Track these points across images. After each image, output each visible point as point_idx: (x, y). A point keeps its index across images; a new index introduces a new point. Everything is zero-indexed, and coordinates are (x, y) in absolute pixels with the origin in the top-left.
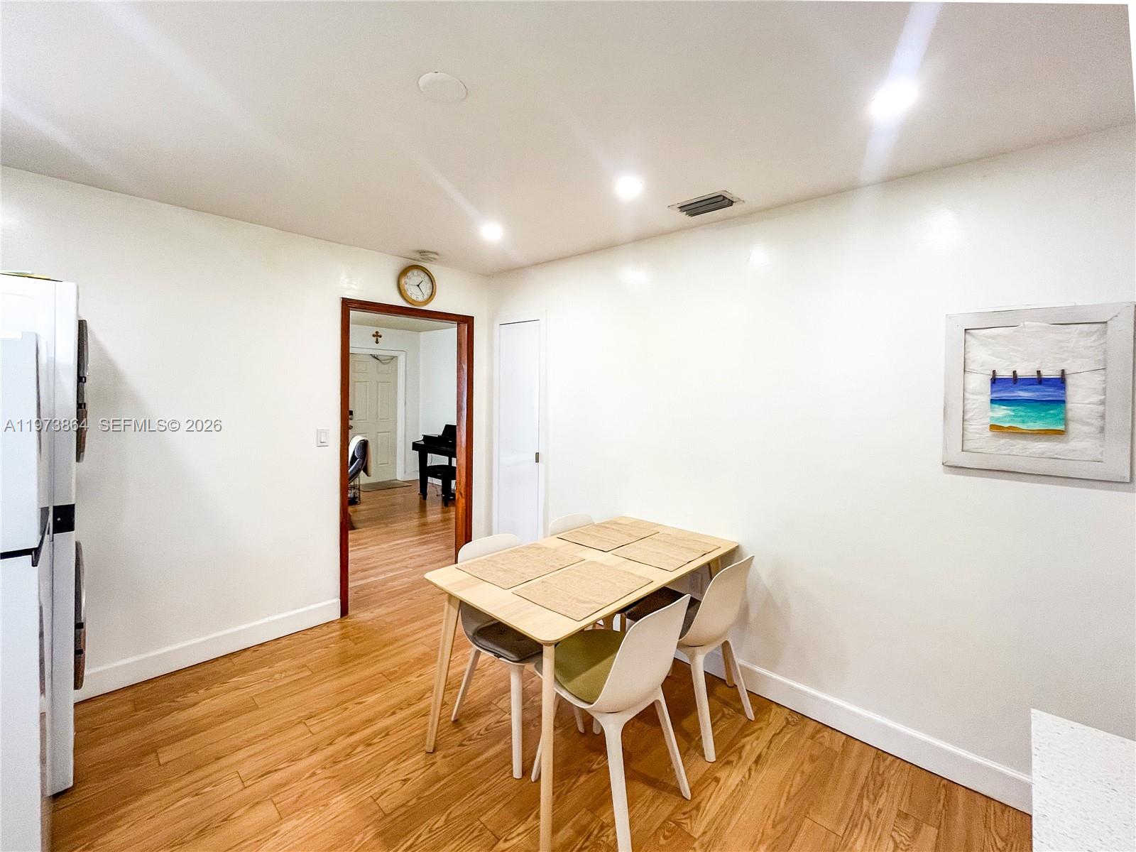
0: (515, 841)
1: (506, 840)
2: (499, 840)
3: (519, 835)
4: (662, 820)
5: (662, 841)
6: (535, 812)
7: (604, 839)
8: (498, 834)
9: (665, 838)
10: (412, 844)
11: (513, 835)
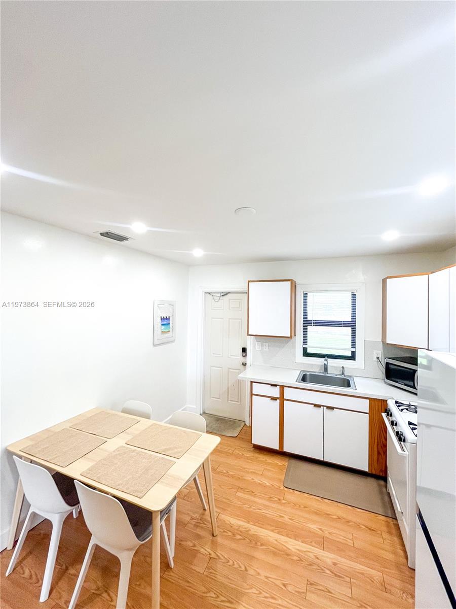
0: (209, 550)
1: (210, 554)
2: (211, 558)
3: (206, 550)
4: (184, 501)
5: (193, 499)
6: (193, 548)
7: (198, 517)
8: (208, 560)
9: (191, 499)
10: (228, 602)
11: (207, 553)
